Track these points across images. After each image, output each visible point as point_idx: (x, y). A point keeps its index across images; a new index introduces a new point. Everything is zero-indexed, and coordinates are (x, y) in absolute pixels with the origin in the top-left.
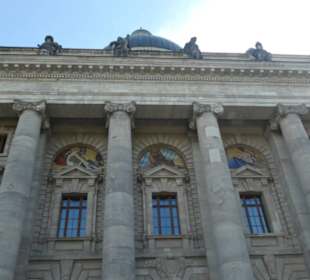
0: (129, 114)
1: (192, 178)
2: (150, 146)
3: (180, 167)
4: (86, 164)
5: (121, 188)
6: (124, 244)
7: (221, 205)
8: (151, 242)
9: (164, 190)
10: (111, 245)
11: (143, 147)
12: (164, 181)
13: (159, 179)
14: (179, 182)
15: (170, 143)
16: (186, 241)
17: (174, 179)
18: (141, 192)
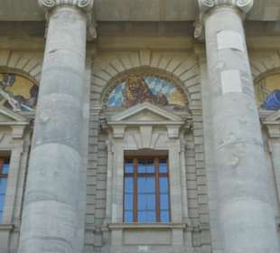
0: (83, 11)
1: (196, 125)
2: (126, 72)
3: (177, 108)
4: (13, 102)
5: (58, 138)
6: (53, 234)
7: (234, 167)
8: (117, 234)
9: (146, 146)
10: (32, 233)
11: (114, 73)
12: (146, 131)
13: (137, 127)
14: (172, 132)
15: (162, 66)
16: (178, 234)
17: (164, 127)
18: (105, 150)
